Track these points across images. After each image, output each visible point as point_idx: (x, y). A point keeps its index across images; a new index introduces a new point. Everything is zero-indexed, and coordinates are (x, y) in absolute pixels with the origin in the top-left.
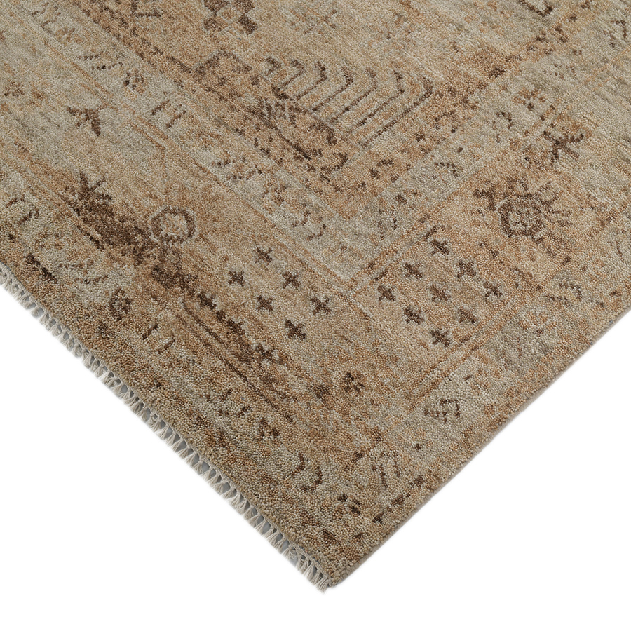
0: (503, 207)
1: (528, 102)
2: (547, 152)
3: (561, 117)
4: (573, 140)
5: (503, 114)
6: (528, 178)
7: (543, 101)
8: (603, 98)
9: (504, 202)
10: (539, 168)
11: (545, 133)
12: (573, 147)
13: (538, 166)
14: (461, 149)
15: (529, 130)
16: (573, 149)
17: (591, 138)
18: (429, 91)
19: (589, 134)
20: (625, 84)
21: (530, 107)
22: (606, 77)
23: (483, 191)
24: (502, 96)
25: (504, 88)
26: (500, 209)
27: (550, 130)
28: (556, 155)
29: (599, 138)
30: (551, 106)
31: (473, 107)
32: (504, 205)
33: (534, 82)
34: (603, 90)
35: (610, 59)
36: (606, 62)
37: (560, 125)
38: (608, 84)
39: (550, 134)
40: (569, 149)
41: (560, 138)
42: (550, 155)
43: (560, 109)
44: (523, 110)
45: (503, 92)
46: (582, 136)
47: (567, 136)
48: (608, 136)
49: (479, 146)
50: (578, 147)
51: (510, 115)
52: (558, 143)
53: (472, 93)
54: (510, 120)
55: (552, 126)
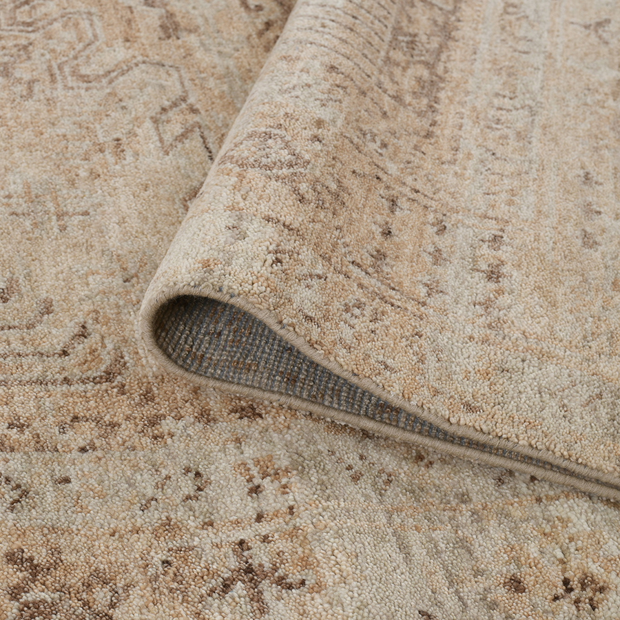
0: (36, 604)
1: (257, 481)
2: (214, 575)
3: (293, 534)
4: (280, 581)
5: (198, 474)
6: (135, 592)
7: (284, 493)
8: (404, 548)
9: (47, 596)
10: (171, 590)
11: (241, 543)
12: (269, 591)
13: (175, 585)
14: (67, 480)
15: (217, 523)
16: (267, 596)
17: (316, 596)
18: (109, 376)
19: (319, 587)
20: (470, 552)
21: (256, 490)
22: (441, 521)
23: (31, 559)
24: (224, 450)
25: (238, 441)
26: (26, 605)
27: (256, 545)
28: (227, 586)
29: (331, 604)
30: (291, 508)
31: (155, 438)
32: (44, 601)
33: (296, 457)
34: (414, 539)
35: (474, 499)
36: (463, 502)
37: (281, 545)
38: (437, 535)
39: (249, 549)
40: (260, 592)
41: (260, 565)
42: (216, 582)
43: (303, 520)
44: (239, 488)
45: (231, 446)
46: (303, 583)
47: (275, 569)
48: (349, 611)
49: (102, 496)
50: (279, 599)
51: (208, 482)
52: (249, 570)
53: (179, 418)
54: (200, 489)
55: (265, 539)
